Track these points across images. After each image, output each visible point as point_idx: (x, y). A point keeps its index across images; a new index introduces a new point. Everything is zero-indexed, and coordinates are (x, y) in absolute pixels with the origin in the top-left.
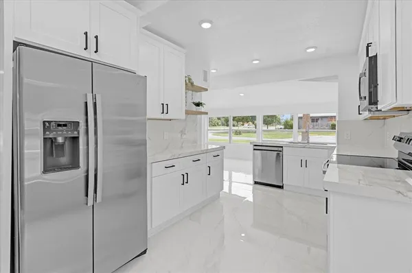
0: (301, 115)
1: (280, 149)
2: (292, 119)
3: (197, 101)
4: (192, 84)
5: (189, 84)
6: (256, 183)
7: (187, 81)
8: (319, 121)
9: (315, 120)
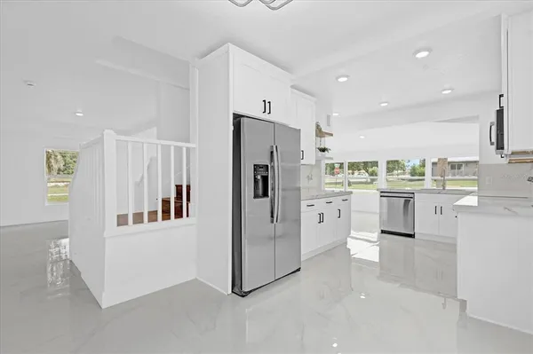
0: (436, 160)
1: (411, 195)
2: (423, 165)
3: (322, 147)
4: (320, 130)
6: (383, 232)
8: (463, 169)
9: (456, 166)
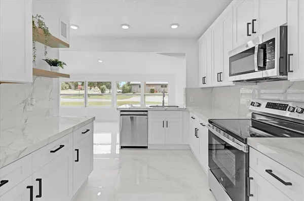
1: (146, 113)
3: (53, 58)
4: (46, 32)
5: (40, 31)
6: (122, 147)
7: (37, 25)
